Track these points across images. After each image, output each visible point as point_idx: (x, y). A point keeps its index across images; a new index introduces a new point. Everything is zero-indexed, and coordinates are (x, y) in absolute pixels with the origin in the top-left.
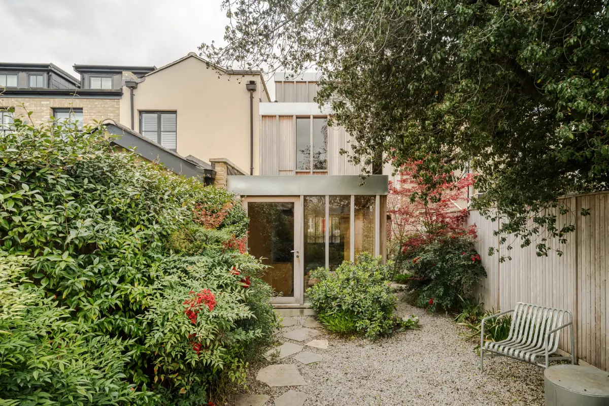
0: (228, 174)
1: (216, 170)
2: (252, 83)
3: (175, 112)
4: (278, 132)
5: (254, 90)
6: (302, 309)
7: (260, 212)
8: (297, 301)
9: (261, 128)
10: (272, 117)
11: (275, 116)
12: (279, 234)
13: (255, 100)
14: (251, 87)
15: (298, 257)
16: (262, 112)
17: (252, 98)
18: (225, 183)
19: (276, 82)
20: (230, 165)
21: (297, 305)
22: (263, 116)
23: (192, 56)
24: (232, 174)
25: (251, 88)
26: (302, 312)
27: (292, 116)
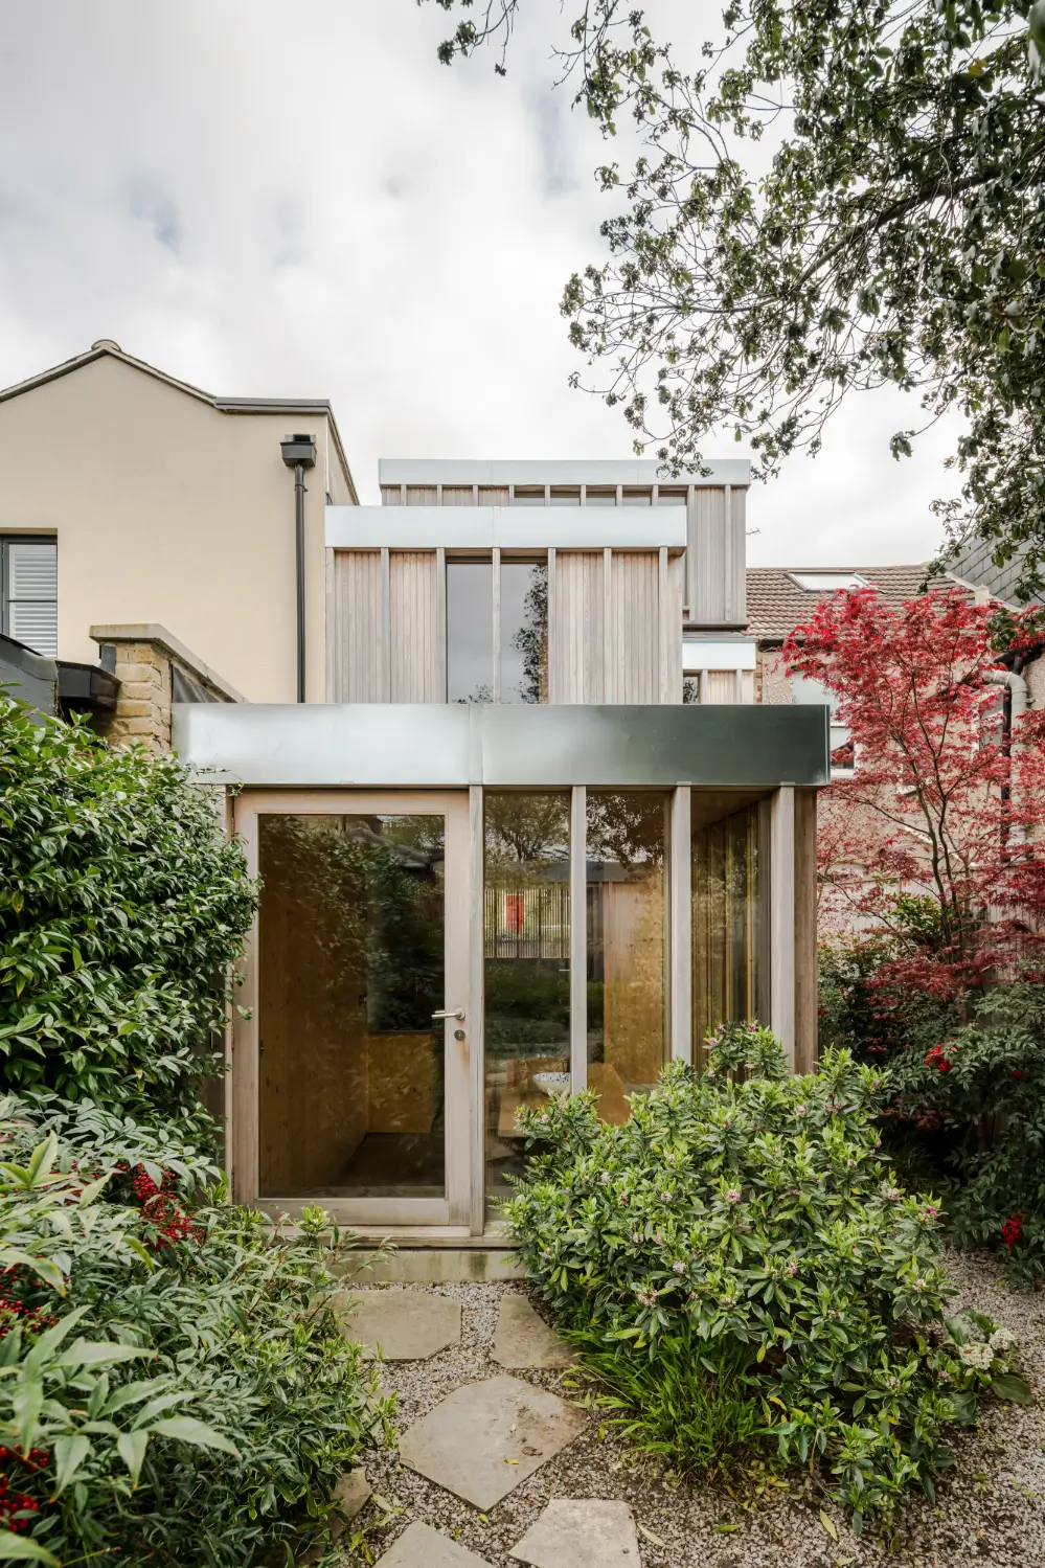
0: (175, 698)
1: (119, 676)
2: (302, 440)
3: (50, 538)
4: (389, 601)
5: (306, 464)
6: (478, 1253)
7: (316, 860)
8: (455, 1218)
9: (330, 589)
10: (370, 553)
11: (376, 552)
12: (390, 939)
13: (312, 500)
14: (299, 452)
15: (460, 1036)
16: (334, 539)
17: (300, 490)
18: (162, 732)
19: (383, 487)
20: (187, 666)
21: (458, 1234)
22: (338, 552)
23: (105, 353)
24: (194, 699)
25: (299, 457)
26: (479, 1265)
27: (432, 552)
